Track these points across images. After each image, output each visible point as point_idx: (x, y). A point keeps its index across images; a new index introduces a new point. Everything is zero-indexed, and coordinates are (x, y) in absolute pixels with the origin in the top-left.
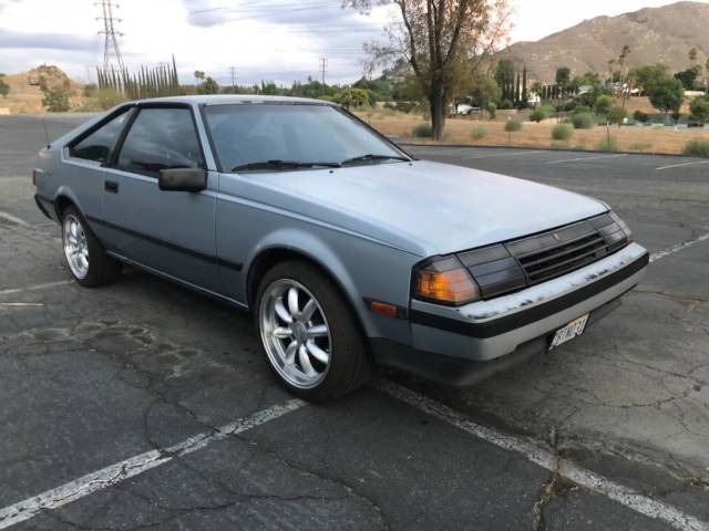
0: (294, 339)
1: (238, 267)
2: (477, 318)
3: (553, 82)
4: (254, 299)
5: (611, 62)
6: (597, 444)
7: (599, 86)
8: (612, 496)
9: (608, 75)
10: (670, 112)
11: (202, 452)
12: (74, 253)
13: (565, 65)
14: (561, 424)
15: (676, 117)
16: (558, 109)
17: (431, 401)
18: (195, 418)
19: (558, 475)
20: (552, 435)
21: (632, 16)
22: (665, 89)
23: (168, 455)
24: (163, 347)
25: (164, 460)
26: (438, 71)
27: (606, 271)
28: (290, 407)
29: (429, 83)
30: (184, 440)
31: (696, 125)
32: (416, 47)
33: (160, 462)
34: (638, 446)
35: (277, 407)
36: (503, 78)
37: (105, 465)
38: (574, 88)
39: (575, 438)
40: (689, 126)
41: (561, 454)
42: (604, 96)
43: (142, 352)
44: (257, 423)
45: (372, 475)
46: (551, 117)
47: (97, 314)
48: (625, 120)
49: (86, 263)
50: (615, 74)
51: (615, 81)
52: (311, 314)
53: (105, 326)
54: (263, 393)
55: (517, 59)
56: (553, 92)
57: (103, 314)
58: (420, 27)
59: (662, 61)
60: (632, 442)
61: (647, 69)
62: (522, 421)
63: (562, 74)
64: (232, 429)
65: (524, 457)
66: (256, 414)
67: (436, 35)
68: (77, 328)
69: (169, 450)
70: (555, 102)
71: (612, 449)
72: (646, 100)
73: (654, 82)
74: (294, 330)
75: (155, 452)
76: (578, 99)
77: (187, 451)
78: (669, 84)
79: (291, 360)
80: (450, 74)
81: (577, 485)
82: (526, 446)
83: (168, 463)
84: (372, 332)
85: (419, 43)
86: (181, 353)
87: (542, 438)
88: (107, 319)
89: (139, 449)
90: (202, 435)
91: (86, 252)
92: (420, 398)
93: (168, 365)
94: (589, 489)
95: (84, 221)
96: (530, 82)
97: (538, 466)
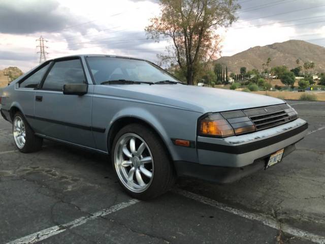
0: (133, 166)
1: (103, 131)
2: (234, 143)
3: (239, 73)
4: (111, 147)
5: (263, 65)
6: (298, 216)
7: (259, 75)
8: (314, 240)
9: (262, 70)
10: (290, 86)
11: (83, 226)
12: (19, 136)
13: (244, 66)
14: (276, 207)
15: (293, 88)
16: (242, 84)
17: (206, 198)
18: (79, 209)
19: (282, 231)
20: (273, 212)
21: (270, 46)
22: (287, 76)
23: (63, 228)
24: (63, 177)
25: (62, 231)
26: (190, 66)
27: (291, 128)
28: (131, 203)
29: (186, 71)
30: (74, 220)
31: (301, 91)
32: (180, 55)
33: (59, 232)
34: (320, 216)
35: (123, 203)
36: (217, 72)
37: (27, 234)
38: (248, 75)
39: (286, 213)
40: (299, 91)
41: (280, 221)
42: (261, 79)
43: (51, 180)
44: (113, 211)
45: (180, 235)
46: (239, 88)
47: (28, 164)
48: (271, 89)
49: (24, 140)
50: (265, 70)
51: (265, 73)
52: (142, 152)
53: (32, 170)
54: (116, 197)
55: (223, 64)
56: (240, 77)
57: (32, 164)
58: (182, 47)
59: (284, 65)
60: (316, 214)
61: (278, 68)
62: (254, 206)
63: (243, 70)
64: (100, 214)
65: (260, 223)
66: (113, 207)
67: (189, 50)
68: (17, 170)
69: (64, 225)
70: (241, 82)
71: (306, 218)
72: (279, 80)
73: (282, 73)
74: (133, 161)
75: (57, 227)
76: (250, 80)
77: (75, 226)
78: (288, 74)
79: (131, 178)
80: (196, 67)
81: (294, 236)
82: (261, 217)
83: (63, 232)
84: (176, 157)
85: (181, 54)
86: (72, 180)
87: (268, 214)
88: (34, 166)
89: (47, 226)
90: (84, 218)
91: (25, 135)
92: (200, 197)
93: (65, 185)
94: (301, 238)
95: (24, 118)
96: (229, 73)
97: (270, 227)
